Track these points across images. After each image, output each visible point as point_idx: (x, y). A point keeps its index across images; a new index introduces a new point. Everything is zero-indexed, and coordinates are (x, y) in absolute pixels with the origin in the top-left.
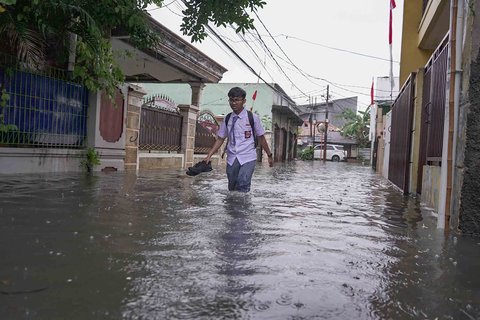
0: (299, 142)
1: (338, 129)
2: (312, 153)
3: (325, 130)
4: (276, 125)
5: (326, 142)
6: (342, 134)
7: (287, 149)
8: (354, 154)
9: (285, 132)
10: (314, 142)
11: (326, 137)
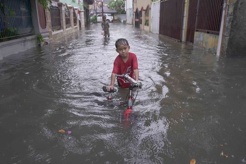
2: (96, 19)
3: (102, 6)
5: (103, 12)
6: (109, 8)
8: (116, 18)
10: (97, 13)
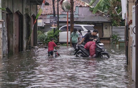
0: (40, 23)
1: (87, 4)
2: (57, 36)
3: (71, 8)
4: (8, 9)
5: (72, 21)
6: (92, 10)
7: (25, 35)
9: (20, 16)
10: (59, 22)
11: (72, 16)
